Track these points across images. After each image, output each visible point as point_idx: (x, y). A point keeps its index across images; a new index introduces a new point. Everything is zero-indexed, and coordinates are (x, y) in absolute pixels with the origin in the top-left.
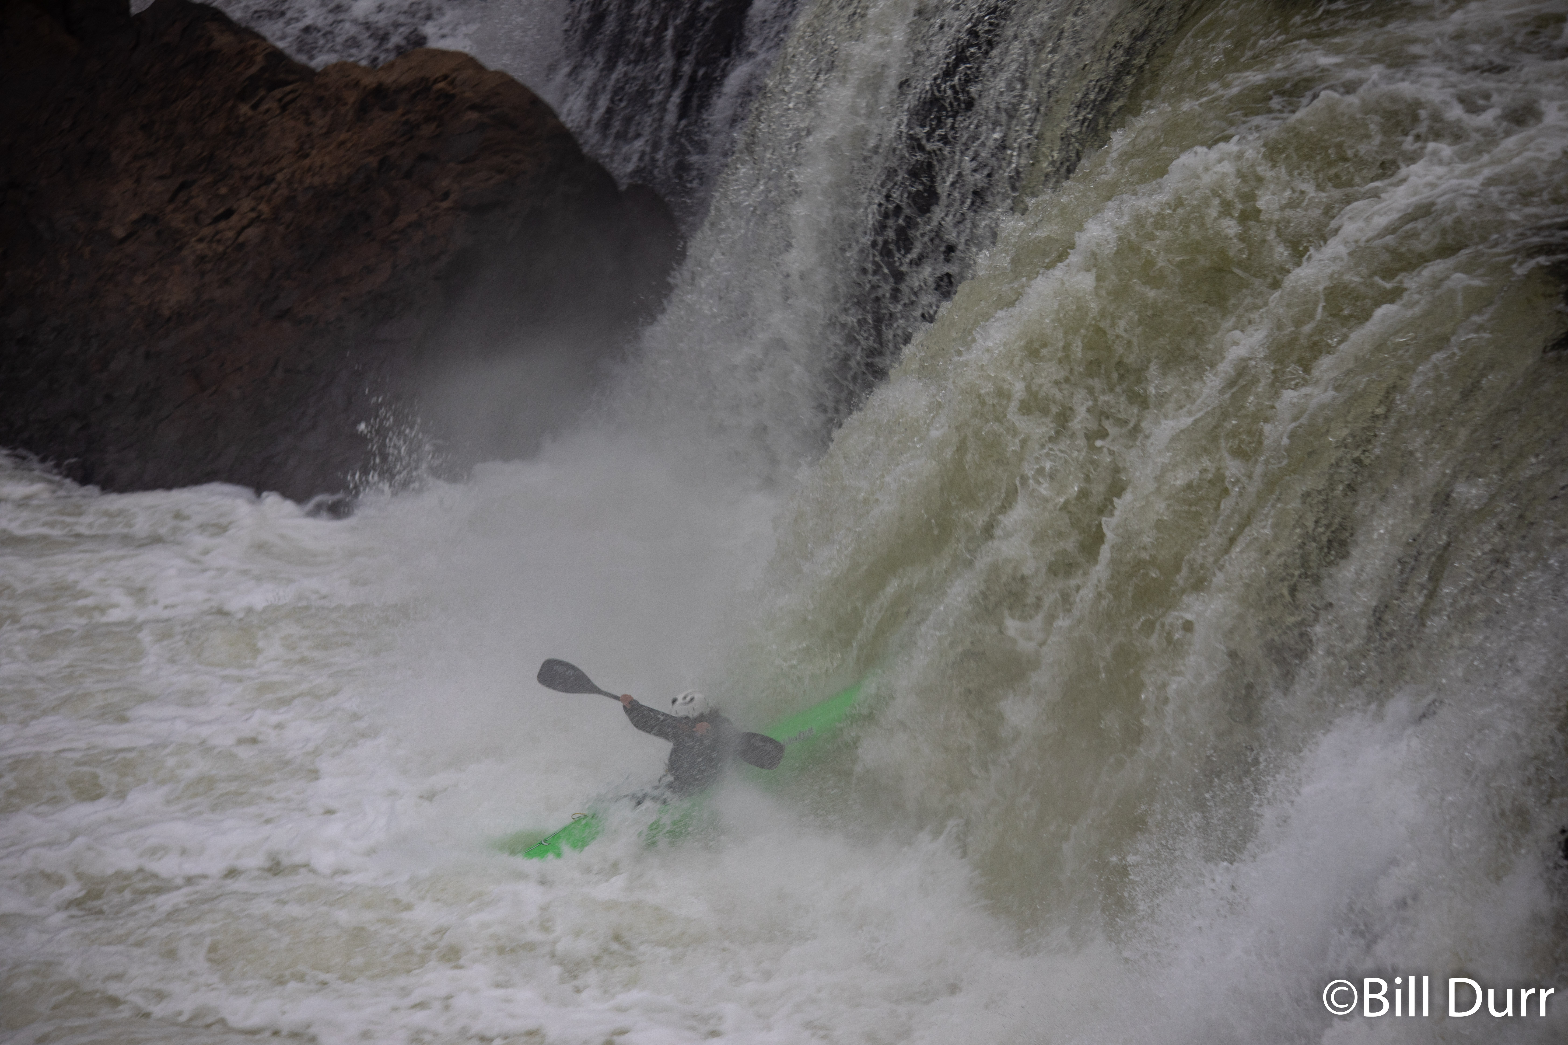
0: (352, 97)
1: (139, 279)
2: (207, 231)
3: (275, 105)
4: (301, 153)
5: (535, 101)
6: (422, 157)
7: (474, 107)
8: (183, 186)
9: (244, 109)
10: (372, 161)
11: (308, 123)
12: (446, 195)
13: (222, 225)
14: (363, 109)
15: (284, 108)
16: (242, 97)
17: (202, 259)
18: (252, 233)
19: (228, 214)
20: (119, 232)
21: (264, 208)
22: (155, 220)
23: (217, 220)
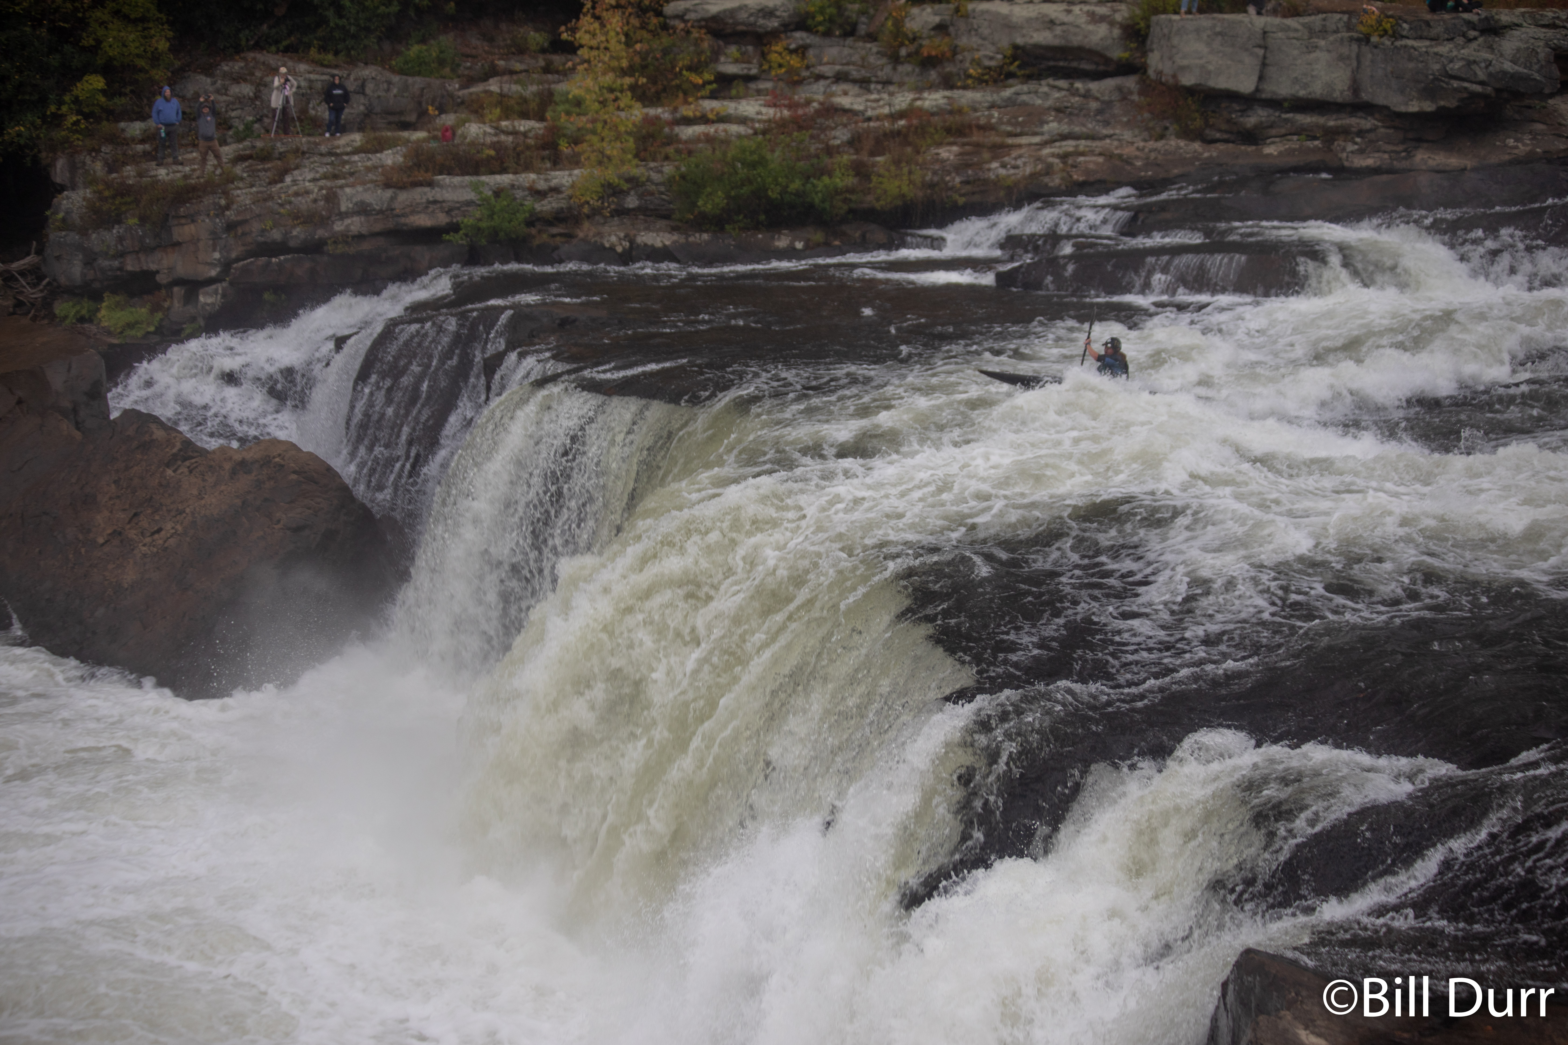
0: (228, 466)
1: (111, 566)
2: (148, 540)
3: (186, 470)
4: (200, 497)
5: (329, 469)
6: (266, 500)
7: (295, 472)
8: (136, 515)
9: (169, 472)
10: (238, 502)
11: (204, 480)
12: (279, 521)
13: (156, 536)
14: (234, 473)
15: (191, 472)
16: (168, 465)
17: (145, 555)
18: (172, 541)
19: (159, 531)
20: (101, 540)
21: (179, 528)
22: (120, 534)
23: (153, 534)
